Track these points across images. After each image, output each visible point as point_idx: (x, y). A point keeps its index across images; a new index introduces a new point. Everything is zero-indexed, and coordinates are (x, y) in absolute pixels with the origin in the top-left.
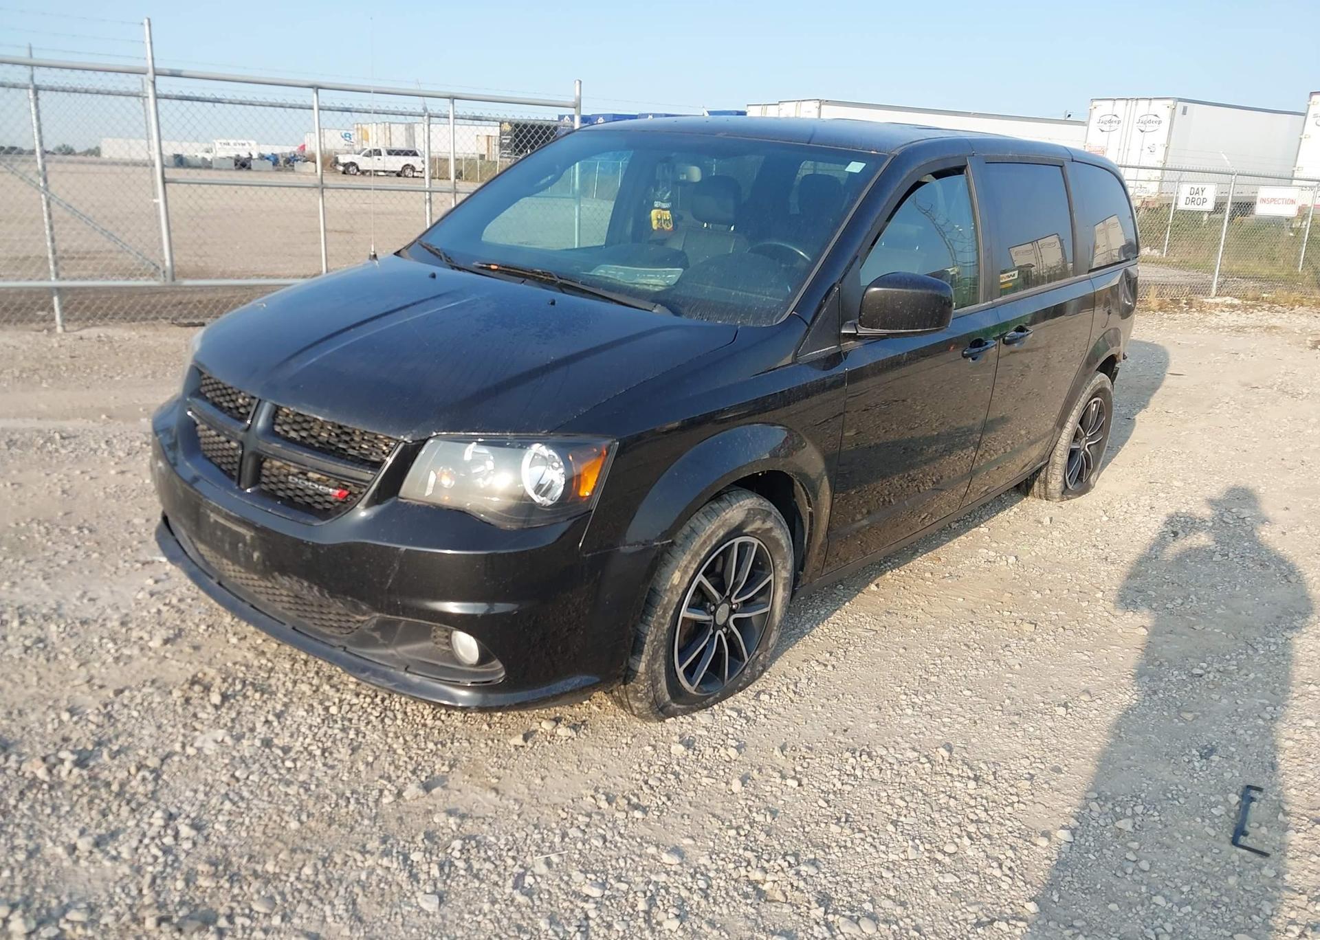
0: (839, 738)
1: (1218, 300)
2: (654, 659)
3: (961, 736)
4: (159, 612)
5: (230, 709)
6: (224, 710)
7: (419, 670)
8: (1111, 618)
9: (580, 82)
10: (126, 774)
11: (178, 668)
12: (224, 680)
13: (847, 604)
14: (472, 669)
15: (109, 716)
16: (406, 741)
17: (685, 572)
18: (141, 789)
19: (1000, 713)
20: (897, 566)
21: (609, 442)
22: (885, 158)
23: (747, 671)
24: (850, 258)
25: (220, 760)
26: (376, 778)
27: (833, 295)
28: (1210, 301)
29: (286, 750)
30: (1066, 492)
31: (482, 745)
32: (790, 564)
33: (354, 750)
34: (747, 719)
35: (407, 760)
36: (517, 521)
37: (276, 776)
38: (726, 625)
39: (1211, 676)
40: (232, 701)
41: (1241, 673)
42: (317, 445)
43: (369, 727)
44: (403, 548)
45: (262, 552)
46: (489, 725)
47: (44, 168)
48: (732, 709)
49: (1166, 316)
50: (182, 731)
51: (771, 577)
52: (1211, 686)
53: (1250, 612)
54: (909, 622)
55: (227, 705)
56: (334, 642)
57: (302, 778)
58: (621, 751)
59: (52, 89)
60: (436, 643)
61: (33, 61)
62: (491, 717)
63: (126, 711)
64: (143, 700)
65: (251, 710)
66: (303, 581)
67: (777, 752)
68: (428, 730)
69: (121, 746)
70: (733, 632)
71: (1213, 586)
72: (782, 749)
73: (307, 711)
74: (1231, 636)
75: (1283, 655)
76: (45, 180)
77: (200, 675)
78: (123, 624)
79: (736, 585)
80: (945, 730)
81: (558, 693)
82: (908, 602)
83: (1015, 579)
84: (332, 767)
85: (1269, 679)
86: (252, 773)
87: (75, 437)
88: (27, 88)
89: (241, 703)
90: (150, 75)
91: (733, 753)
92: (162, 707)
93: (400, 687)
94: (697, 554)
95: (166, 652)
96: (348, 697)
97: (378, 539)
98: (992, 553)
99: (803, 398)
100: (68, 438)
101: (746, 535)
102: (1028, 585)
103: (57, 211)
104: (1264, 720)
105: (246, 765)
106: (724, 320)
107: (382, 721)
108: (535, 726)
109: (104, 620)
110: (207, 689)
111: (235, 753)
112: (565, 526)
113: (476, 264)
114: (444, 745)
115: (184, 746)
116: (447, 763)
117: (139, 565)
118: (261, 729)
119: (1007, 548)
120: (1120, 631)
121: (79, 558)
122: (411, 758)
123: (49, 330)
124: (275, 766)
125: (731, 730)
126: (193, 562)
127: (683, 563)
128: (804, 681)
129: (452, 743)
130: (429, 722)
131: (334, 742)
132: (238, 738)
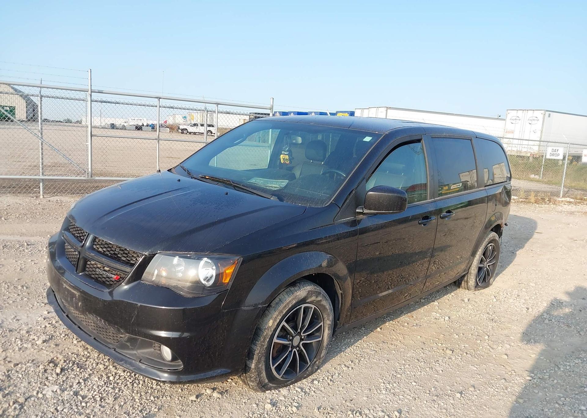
0: (348, 404)
1: (563, 199)
2: (259, 362)
3: (407, 405)
4: (46, 327)
5: (64, 375)
6: (61, 376)
7: (146, 362)
8: (491, 349)
9: (273, 99)
10: (8, 405)
11: (46, 355)
12: (65, 361)
13: (365, 337)
14: (169, 363)
15: (9, 376)
16: (141, 395)
17: (275, 320)
18: (12, 414)
19: (428, 395)
20: (392, 319)
21: (238, 258)
22: (381, 135)
23: (310, 369)
24: (361, 178)
25: (52, 401)
26: (122, 413)
27: (352, 194)
28: (560, 199)
29: (83, 397)
30: (477, 286)
31: (176, 399)
32: (331, 317)
33: (115, 399)
34: (305, 393)
35: (139, 404)
36: (193, 293)
37: (76, 410)
38: (298, 346)
39: (535, 381)
40: (66, 372)
41: (551, 380)
42: (109, 255)
43: (126, 387)
44: (139, 304)
45: (82, 303)
46: (182, 390)
47: (42, 129)
48: (299, 387)
49: (537, 206)
50: (39, 385)
51: (322, 324)
52: (535, 386)
53: (559, 349)
54: (393, 347)
55: (63, 373)
56: (111, 346)
57: (88, 412)
58: (241, 406)
59: (48, 97)
60: (155, 350)
61: (41, 86)
62: (184, 386)
63: (17, 374)
64: (26, 369)
65: (74, 376)
66: (98, 317)
67: (316, 410)
68: (153, 390)
69: (9, 391)
70: (302, 350)
71: (543, 335)
72: (319, 409)
73: (99, 378)
74: (548, 361)
75: (573, 371)
76: (42, 134)
77: (55, 358)
78: (27, 332)
79: (303, 327)
80: (400, 402)
81: (209, 377)
82: (394, 337)
83: (447, 327)
84: (104, 407)
85: (564, 384)
86: (65, 408)
87: (33, 245)
88: (37, 96)
89: (70, 373)
90: (90, 92)
91: (294, 409)
92: (33, 373)
93: (136, 370)
94: (281, 312)
95: (43, 346)
96: (120, 372)
97: (129, 300)
98: (438, 315)
99: (336, 240)
100: (30, 245)
101: (308, 303)
102: (453, 331)
103: (45, 147)
104: (559, 404)
105: (64, 404)
106: (302, 204)
107: (133, 385)
108: (203, 391)
109: (20, 330)
110: (56, 365)
111: (60, 398)
112: (214, 297)
113: (200, 175)
114: (158, 398)
115: (37, 393)
116: (157, 407)
117: (43, 305)
118: (75, 386)
119: (446, 312)
120: (494, 356)
121: (18, 300)
122: (141, 404)
123: (37, 197)
124: (77, 405)
125: (296, 398)
126: (59, 305)
127: (274, 316)
128: (337, 375)
129: (162, 397)
130: (154, 387)
131: (107, 394)
132: (63, 391)
